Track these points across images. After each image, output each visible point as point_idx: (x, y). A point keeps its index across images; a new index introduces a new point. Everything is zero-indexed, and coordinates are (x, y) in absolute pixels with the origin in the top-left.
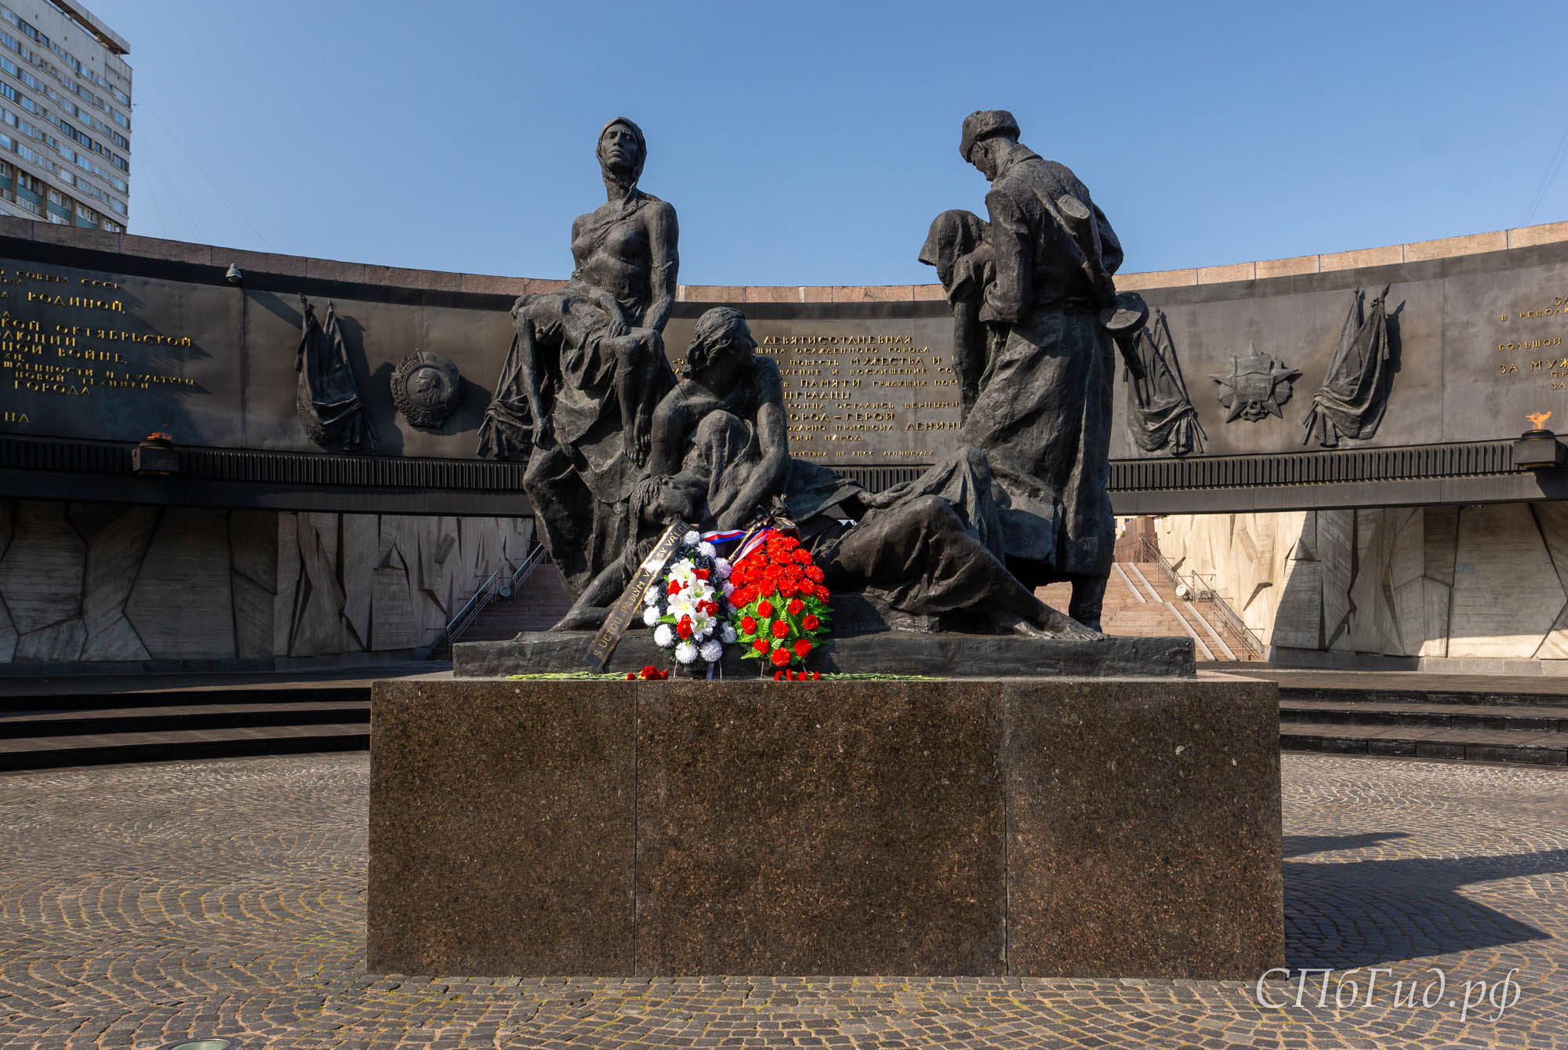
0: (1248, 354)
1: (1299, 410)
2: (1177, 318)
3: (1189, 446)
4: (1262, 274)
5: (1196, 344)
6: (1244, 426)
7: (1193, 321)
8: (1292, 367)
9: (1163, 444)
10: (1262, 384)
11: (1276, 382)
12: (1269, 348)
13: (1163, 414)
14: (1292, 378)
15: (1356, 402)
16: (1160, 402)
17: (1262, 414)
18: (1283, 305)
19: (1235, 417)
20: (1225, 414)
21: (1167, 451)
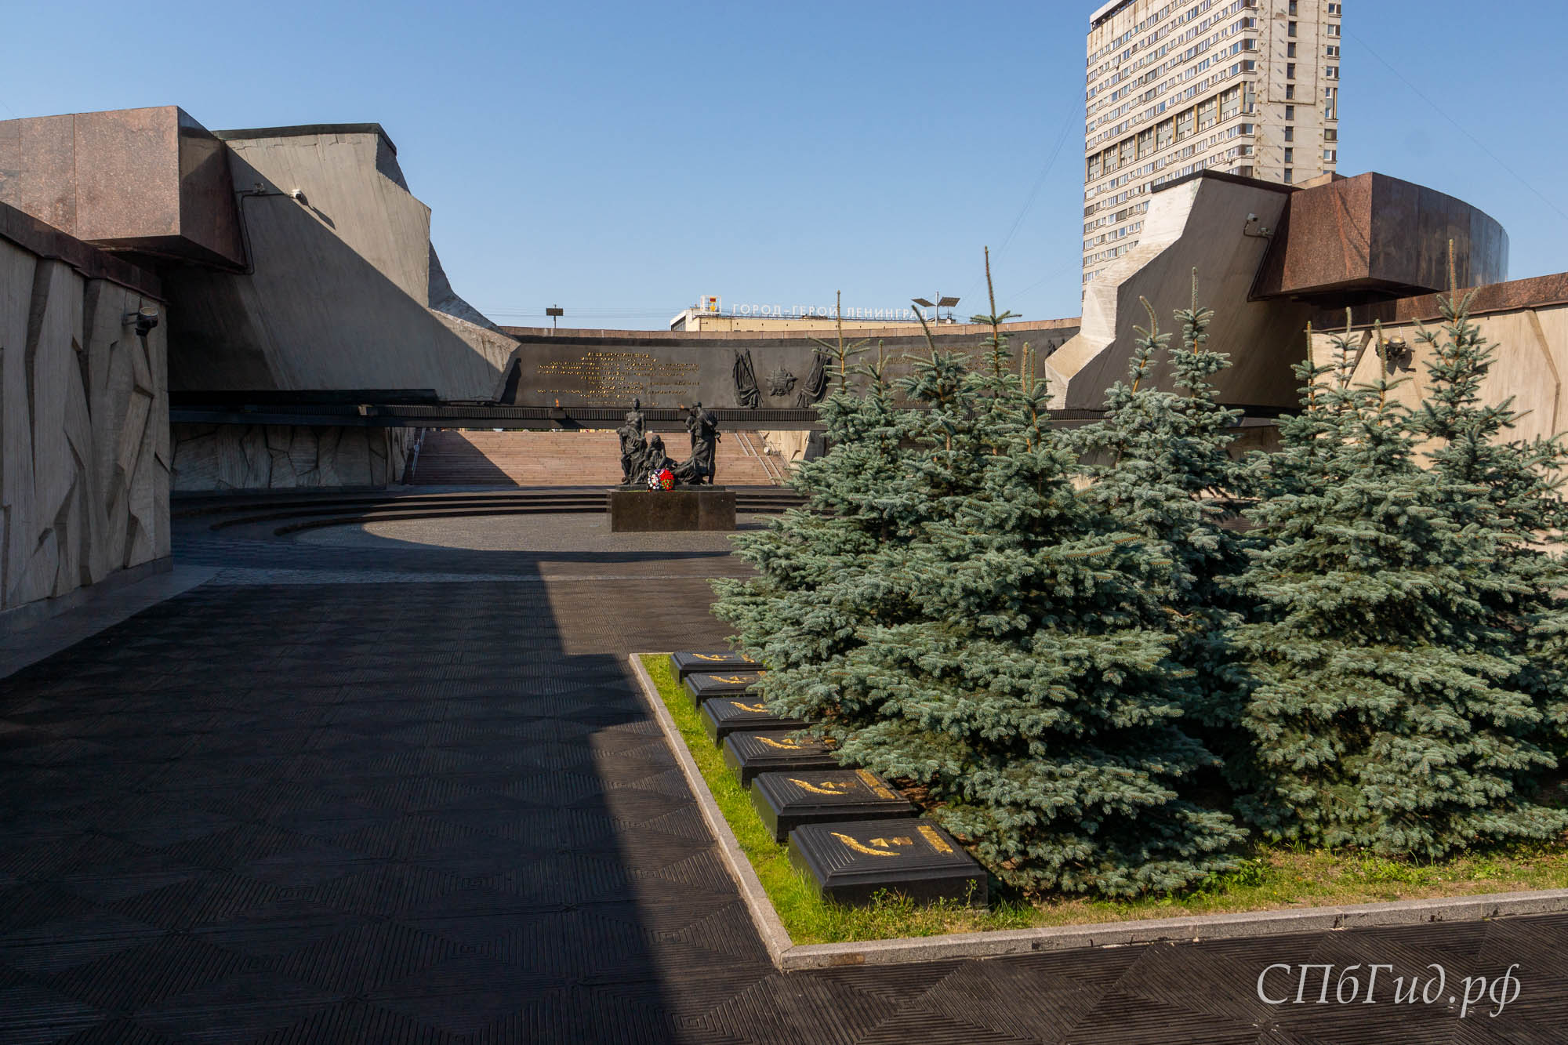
0: (779, 371)
1: (796, 394)
2: (754, 352)
3: (756, 405)
4: (786, 337)
5: (761, 364)
6: (777, 397)
7: (760, 355)
8: (795, 376)
9: (747, 403)
10: (783, 382)
11: (788, 382)
12: (787, 367)
13: (747, 392)
14: (794, 380)
15: (815, 392)
16: (746, 387)
17: (783, 394)
18: (794, 352)
19: (773, 394)
20: (770, 393)
21: (749, 406)
